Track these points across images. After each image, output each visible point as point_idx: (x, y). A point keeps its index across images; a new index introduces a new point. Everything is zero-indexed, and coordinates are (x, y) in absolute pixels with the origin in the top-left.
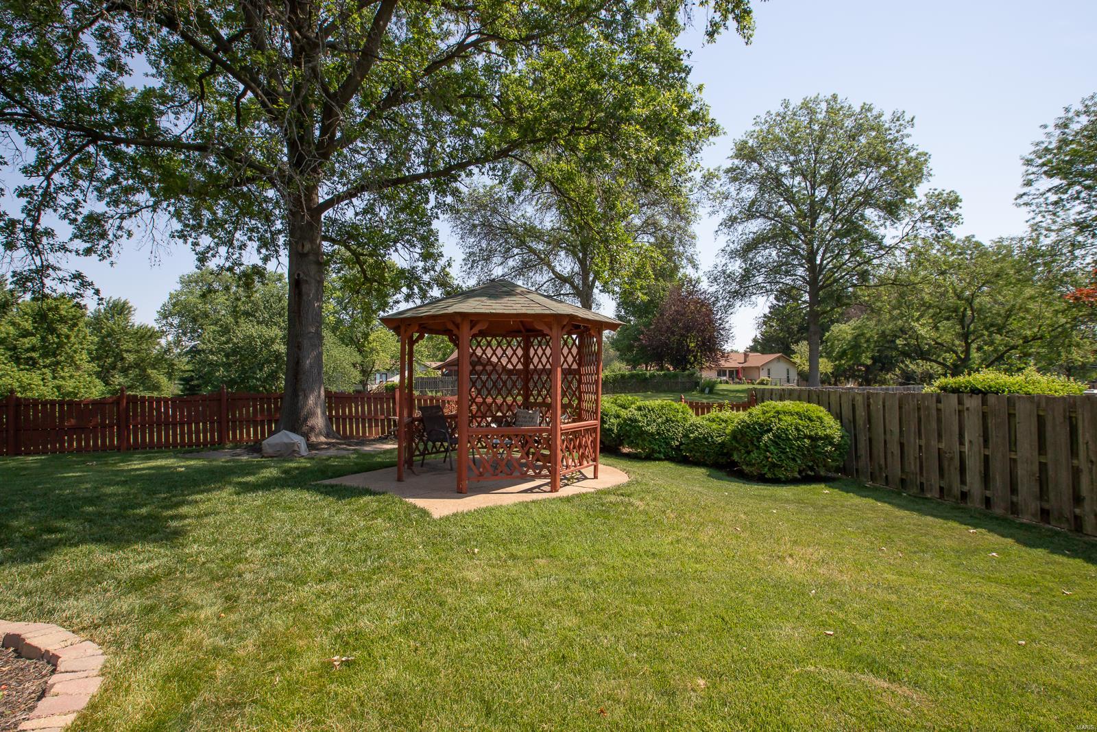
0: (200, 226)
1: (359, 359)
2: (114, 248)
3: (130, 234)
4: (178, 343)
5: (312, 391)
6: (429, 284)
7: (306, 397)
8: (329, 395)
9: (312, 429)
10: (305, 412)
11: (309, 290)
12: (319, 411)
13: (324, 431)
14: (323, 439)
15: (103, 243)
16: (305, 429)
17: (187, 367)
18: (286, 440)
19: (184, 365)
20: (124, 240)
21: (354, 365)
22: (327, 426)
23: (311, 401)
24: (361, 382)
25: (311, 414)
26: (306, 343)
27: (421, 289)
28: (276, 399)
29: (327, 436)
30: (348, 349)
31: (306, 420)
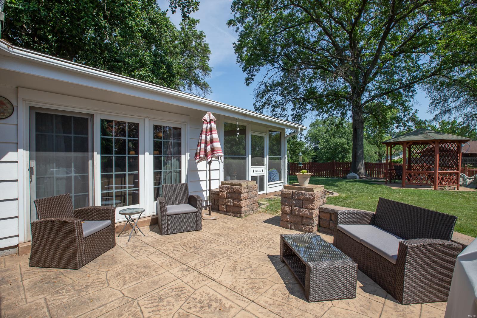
0: (323, 111)
1: (378, 150)
2: (303, 122)
3: (306, 118)
4: (310, 146)
5: (360, 162)
6: (407, 121)
7: (358, 163)
8: (366, 163)
9: (360, 173)
10: (358, 168)
11: (359, 131)
12: (362, 168)
13: (364, 174)
14: (364, 176)
15: (300, 121)
16: (358, 173)
17: (313, 155)
18: (353, 175)
19: (312, 154)
20: (305, 120)
21: (375, 153)
22: (365, 173)
23: (360, 165)
24: (379, 160)
25: (360, 169)
26: (358, 147)
27: (403, 123)
28: (349, 164)
29: (365, 176)
30: (373, 146)
31: (358, 170)
